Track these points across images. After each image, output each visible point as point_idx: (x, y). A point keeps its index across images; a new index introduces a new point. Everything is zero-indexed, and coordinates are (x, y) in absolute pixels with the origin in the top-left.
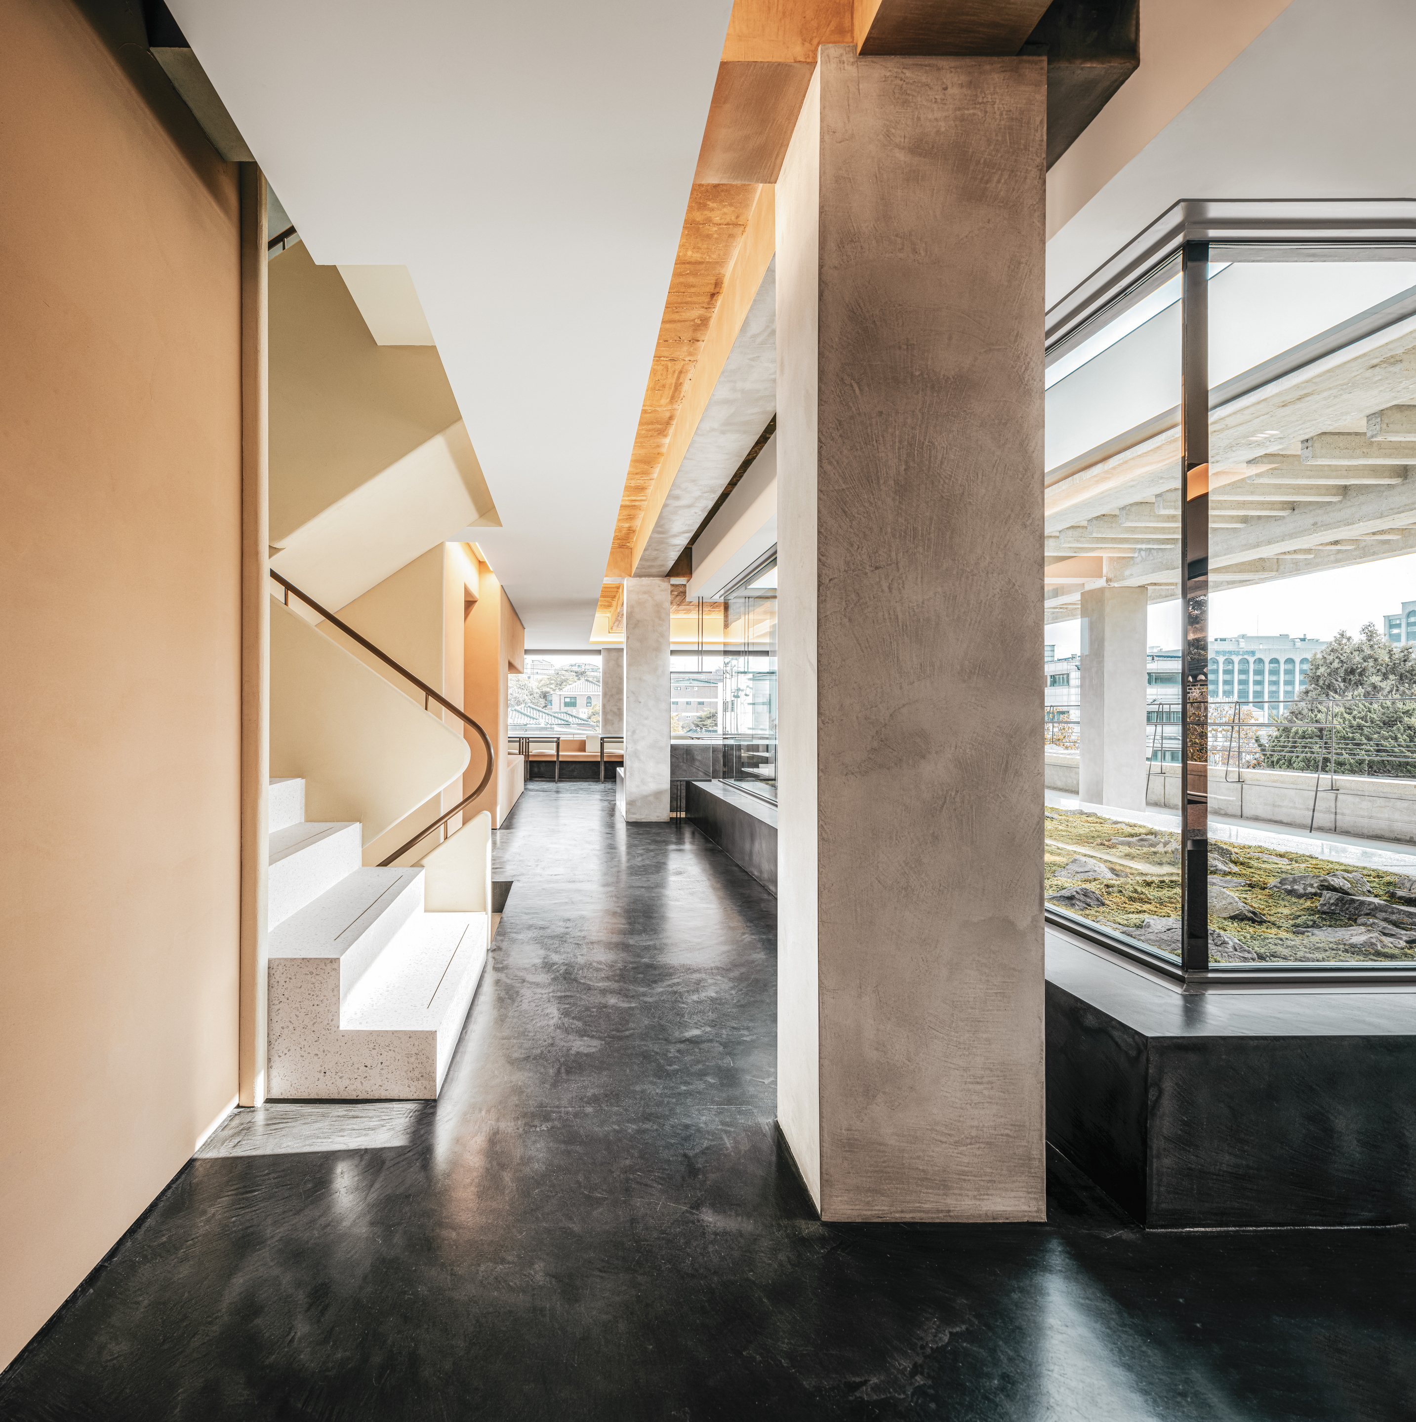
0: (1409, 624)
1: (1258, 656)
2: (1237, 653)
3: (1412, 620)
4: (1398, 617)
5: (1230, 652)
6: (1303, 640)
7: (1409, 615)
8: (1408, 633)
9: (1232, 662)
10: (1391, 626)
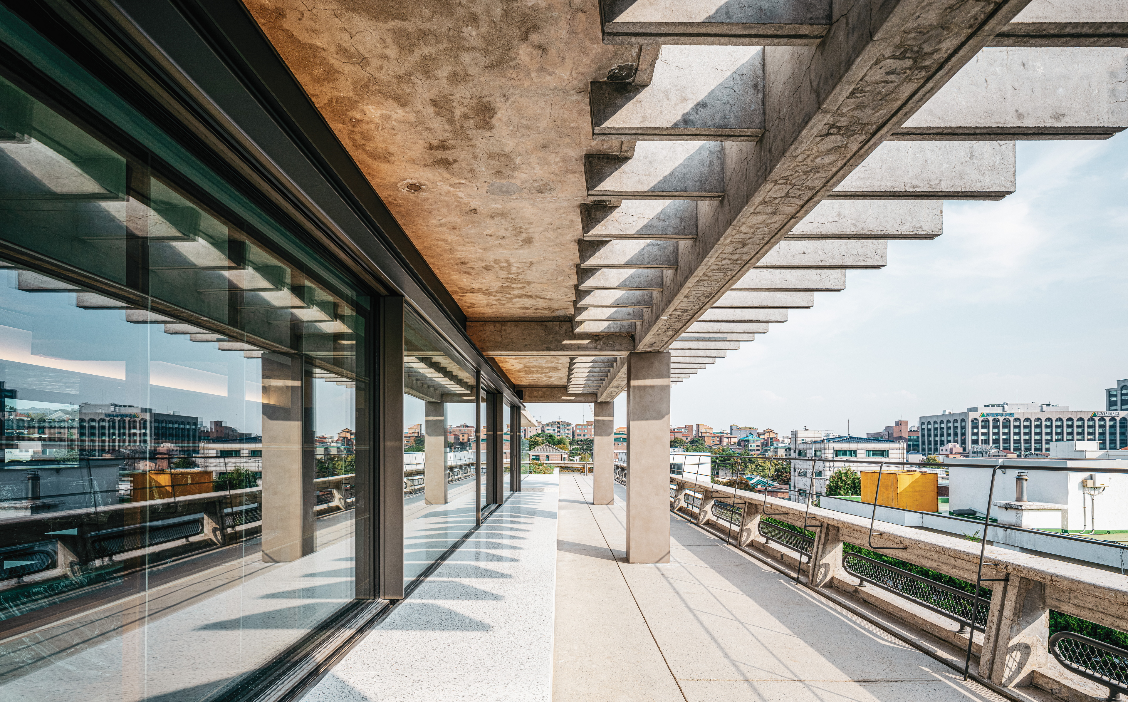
0: (1122, 395)
1: (1016, 416)
2: (1001, 415)
3: (1125, 391)
4: (1114, 390)
5: (996, 414)
6: (1048, 405)
7: (1123, 388)
8: (1122, 401)
9: (999, 420)
10: (1111, 396)
